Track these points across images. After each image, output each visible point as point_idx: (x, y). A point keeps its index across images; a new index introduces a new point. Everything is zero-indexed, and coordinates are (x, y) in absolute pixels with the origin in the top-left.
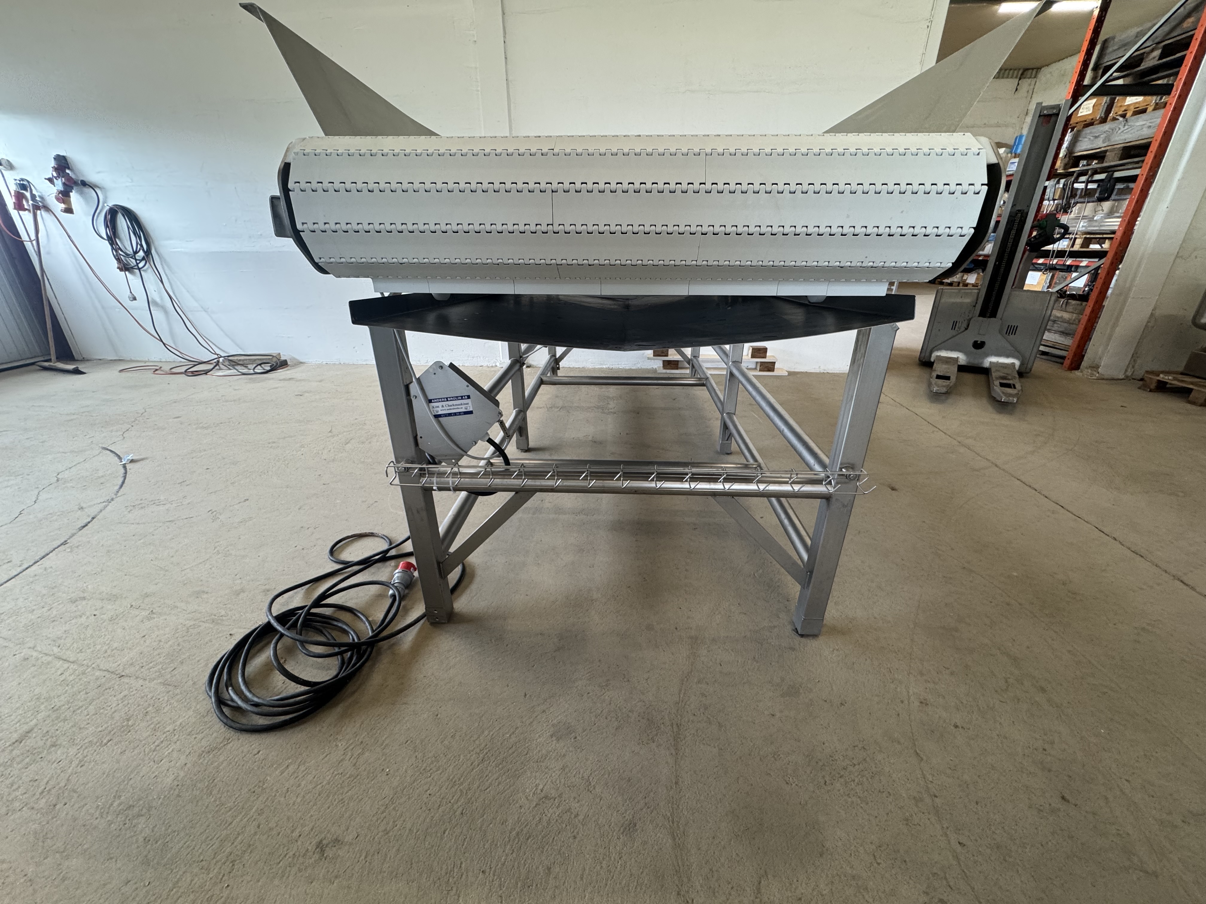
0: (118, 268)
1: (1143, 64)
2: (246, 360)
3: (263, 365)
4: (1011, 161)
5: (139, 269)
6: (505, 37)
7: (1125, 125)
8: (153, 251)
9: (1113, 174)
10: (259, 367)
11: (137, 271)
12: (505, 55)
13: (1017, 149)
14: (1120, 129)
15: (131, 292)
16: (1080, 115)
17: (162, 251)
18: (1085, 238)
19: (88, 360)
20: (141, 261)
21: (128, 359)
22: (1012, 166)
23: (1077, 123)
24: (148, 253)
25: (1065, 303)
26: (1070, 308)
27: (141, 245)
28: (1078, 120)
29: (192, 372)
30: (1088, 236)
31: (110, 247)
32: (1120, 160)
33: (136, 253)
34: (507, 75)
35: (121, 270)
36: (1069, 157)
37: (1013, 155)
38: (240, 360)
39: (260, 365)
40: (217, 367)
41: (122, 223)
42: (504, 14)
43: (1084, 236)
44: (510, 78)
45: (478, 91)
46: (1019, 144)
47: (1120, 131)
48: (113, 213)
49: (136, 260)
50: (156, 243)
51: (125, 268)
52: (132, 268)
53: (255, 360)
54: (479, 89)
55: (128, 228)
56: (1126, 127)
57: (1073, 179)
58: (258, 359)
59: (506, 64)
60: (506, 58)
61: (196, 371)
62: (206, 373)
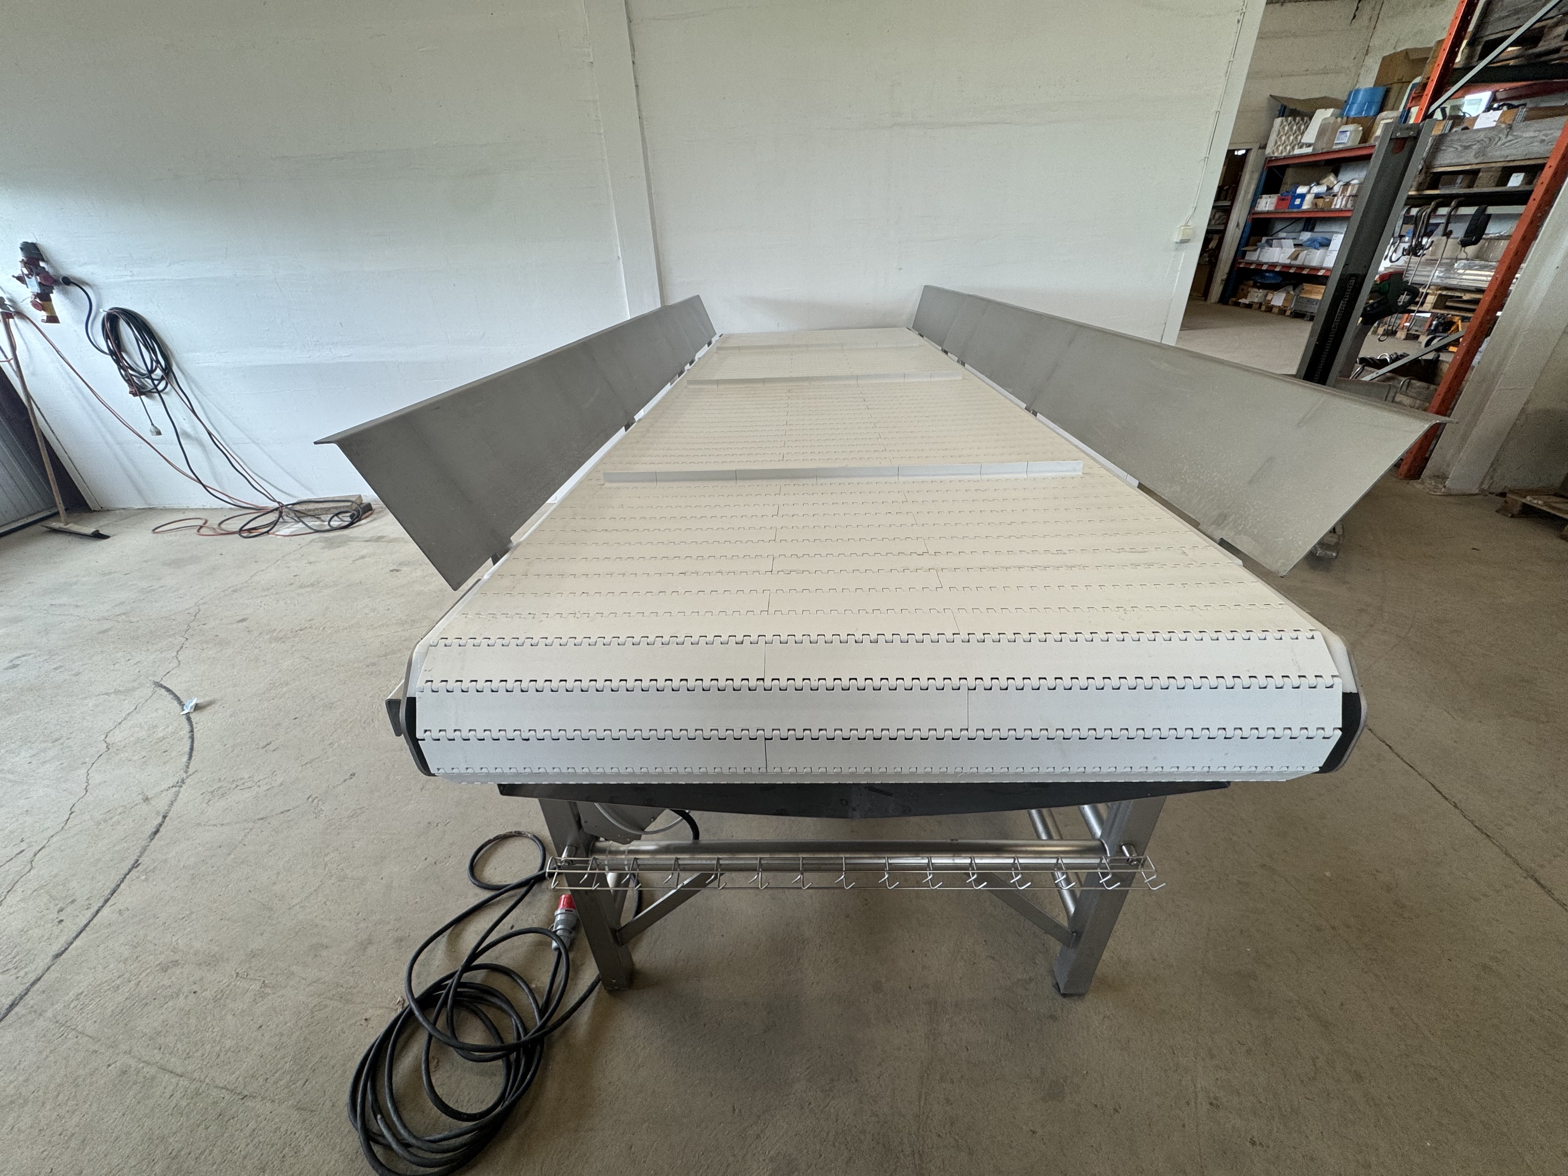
0: (131, 392)
1: (1541, 43)
2: (317, 509)
3: (340, 516)
4: (1341, 129)
5: (159, 392)
6: (633, 55)
7: (1507, 135)
8: (175, 368)
9: (1485, 209)
10: (335, 518)
11: (157, 395)
12: (636, 82)
13: (1350, 110)
14: (1500, 139)
15: (153, 424)
17: (185, 366)
18: (1440, 295)
19: (108, 510)
20: (160, 381)
21: (161, 507)
22: (1343, 136)
24: (168, 371)
25: (1406, 383)
26: (1412, 392)
27: (158, 362)
29: (249, 530)
30: (1444, 293)
31: (115, 366)
32: (1497, 185)
33: (151, 371)
34: (639, 110)
35: (135, 395)
36: (1426, 173)
37: (1345, 118)
38: (309, 510)
39: (337, 515)
41: (127, 333)
42: (630, 21)
43: (1439, 292)
44: (644, 114)
45: (600, 134)
46: (1353, 103)
47: (1499, 143)
48: (112, 321)
49: (153, 380)
50: (177, 355)
51: (139, 390)
52: (150, 391)
53: (329, 509)
54: (602, 131)
55: (137, 340)
56: (1510, 138)
57: (1429, 210)
58: (333, 508)
59: (638, 94)
60: (637, 86)
61: (254, 529)
62: (267, 532)
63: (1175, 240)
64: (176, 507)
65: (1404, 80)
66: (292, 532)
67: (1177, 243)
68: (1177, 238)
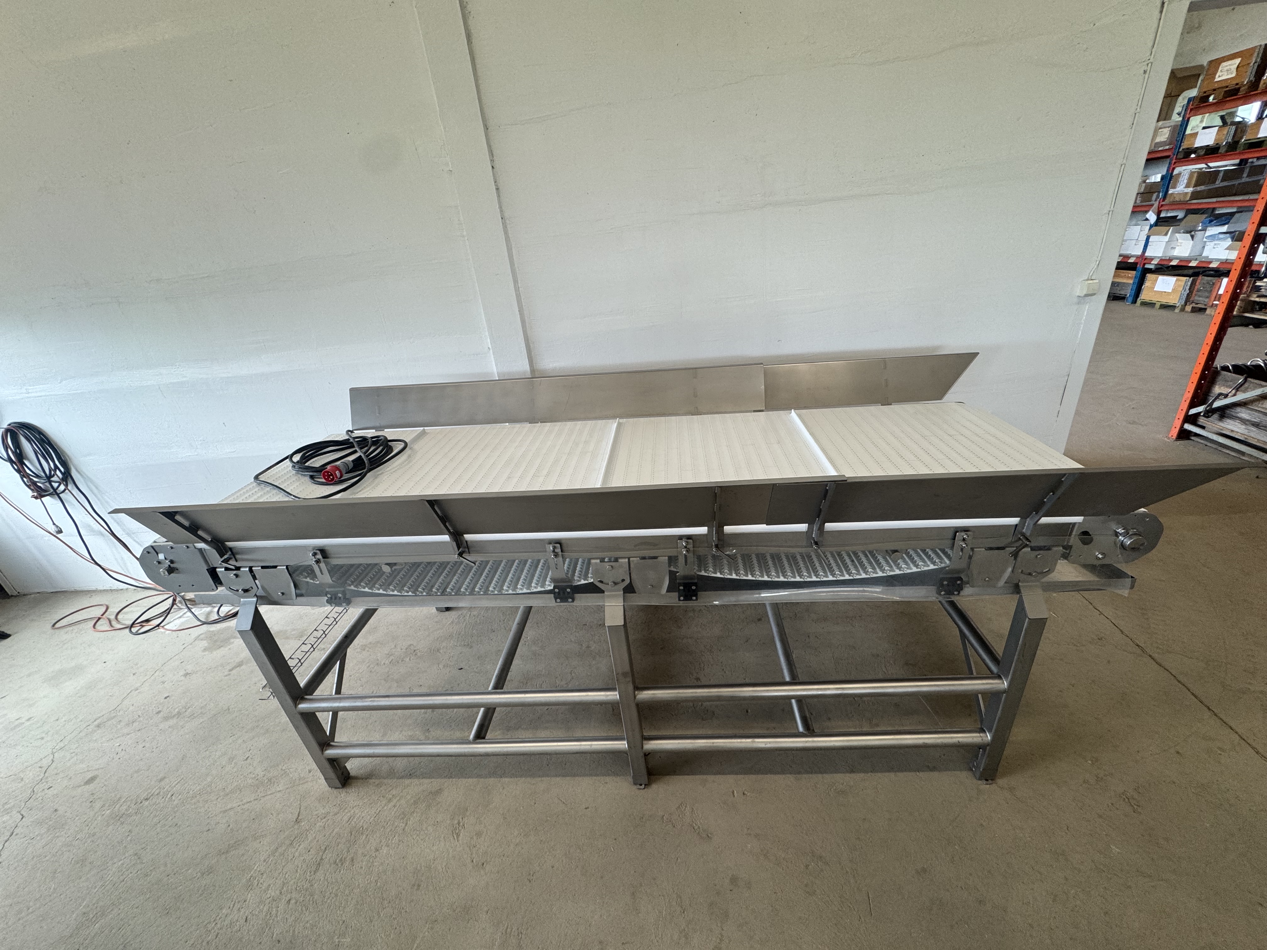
0: (33, 497)
5: (58, 494)
6: (492, 161)
8: (74, 473)
11: (57, 496)
12: (496, 185)
15: (54, 524)
16: (1217, 79)
17: (84, 469)
20: (59, 484)
21: (73, 589)
23: (1214, 90)
24: (67, 477)
27: (56, 467)
28: (1216, 86)
29: (141, 625)
33: (51, 476)
34: (501, 211)
35: (36, 498)
40: (175, 606)
41: (27, 446)
42: (486, 128)
44: (506, 215)
45: (463, 236)
48: (12, 434)
49: (51, 482)
50: (74, 460)
51: (40, 493)
52: (51, 494)
54: (465, 233)
55: (34, 451)
59: (499, 196)
60: (497, 189)
61: (147, 621)
62: (158, 625)
63: (1078, 294)
64: (86, 589)
66: (183, 623)
67: (1079, 296)
68: (1080, 291)
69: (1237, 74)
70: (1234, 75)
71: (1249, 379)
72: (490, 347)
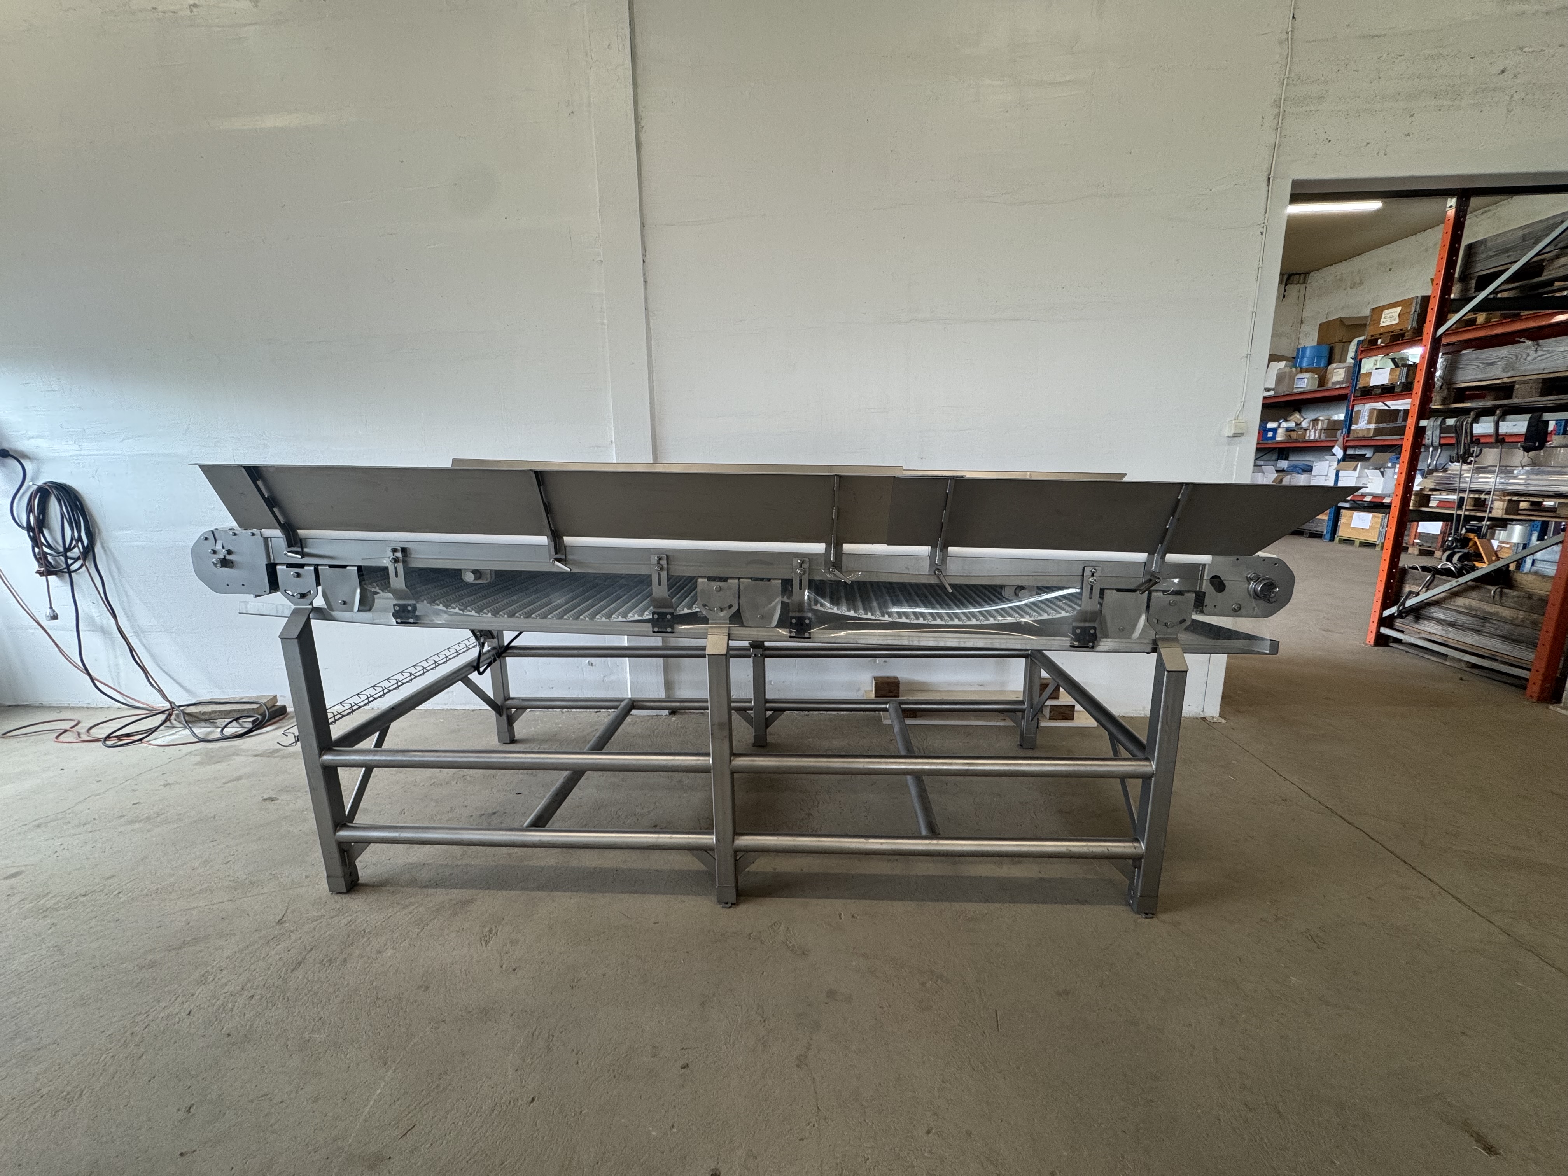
0: (38, 572)
1: (1545, 273)
2: (216, 712)
3: (240, 721)
4: (1297, 377)
5: (70, 572)
6: (644, 255)
7: (1536, 351)
8: (98, 549)
9: (1541, 415)
10: (234, 723)
11: (67, 575)
12: (645, 278)
13: (1301, 362)
14: (1528, 355)
15: (51, 608)
17: (112, 545)
18: (1510, 501)
20: (76, 560)
21: (37, 704)
22: (1300, 382)
24: (88, 552)
25: (1498, 593)
26: (1509, 602)
27: (80, 539)
29: (119, 738)
30: (1515, 498)
31: (30, 543)
32: (1542, 395)
33: (70, 549)
34: (646, 302)
35: (41, 574)
36: (1448, 389)
37: (1299, 369)
38: (204, 713)
39: (236, 720)
40: (168, 724)
41: (55, 509)
42: (643, 225)
43: (1508, 498)
44: (651, 306)
45: (603, 324)
46: (1302, 358)
47: (1529, 358)
48: (44, 493)
49: (66, 558)
50: (104, 534)
51: (48, 570)
52: (61, 571)
53: (230, 712)
54: (605, 321)
55: (63, 516)
56: (1540, 353)
57: (1470, 420)
58: (234, 710)
59: (645, 289)
60: (645, 282)
61: (128, 735)
62: (141, 740)
63: (1227, 435)
64: (54, 704)
65: (1344, 341)
66: (173, 740)
67: (1229, 437)
68: (1229, 431)
69: (1400, 321)
70: (1397, 321)
71: (1437, 576)
72: (613, 440)
